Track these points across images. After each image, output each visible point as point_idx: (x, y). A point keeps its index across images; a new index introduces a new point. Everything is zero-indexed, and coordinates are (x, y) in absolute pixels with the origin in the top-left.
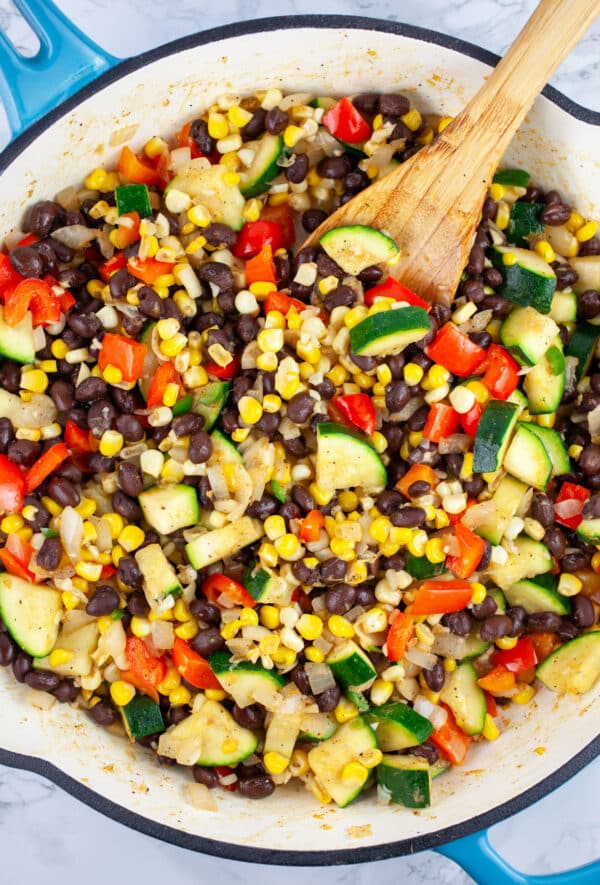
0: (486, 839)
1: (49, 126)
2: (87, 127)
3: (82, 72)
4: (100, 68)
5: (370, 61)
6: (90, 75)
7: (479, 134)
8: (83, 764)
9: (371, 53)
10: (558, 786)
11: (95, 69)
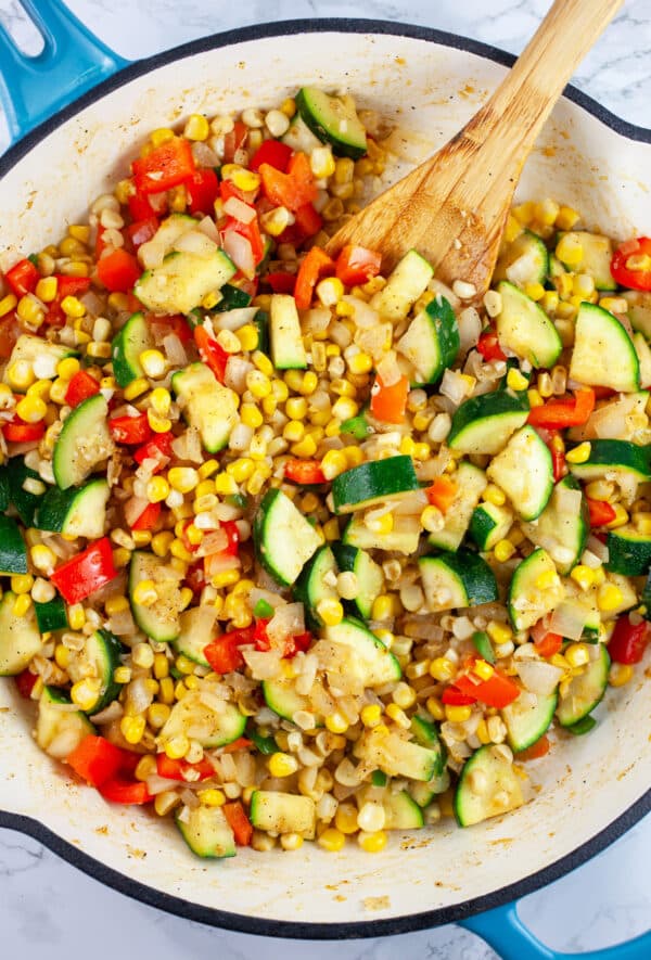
0: (515, 913)
1: (52, 130)
2: (93, 134)
3: (90, 73)
4: (108, 69)
5: (398, 70)
6: (98, 77)
7: (505, 130)
8: (74, 825)
9: (400, 61)
10: (594, 855)
11: (104, 70)
